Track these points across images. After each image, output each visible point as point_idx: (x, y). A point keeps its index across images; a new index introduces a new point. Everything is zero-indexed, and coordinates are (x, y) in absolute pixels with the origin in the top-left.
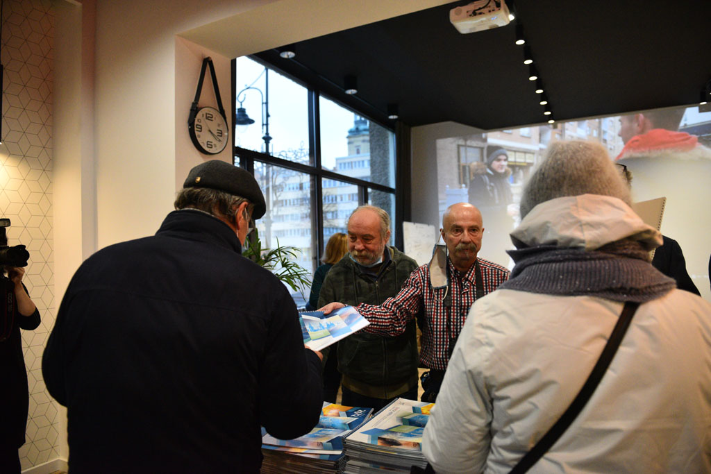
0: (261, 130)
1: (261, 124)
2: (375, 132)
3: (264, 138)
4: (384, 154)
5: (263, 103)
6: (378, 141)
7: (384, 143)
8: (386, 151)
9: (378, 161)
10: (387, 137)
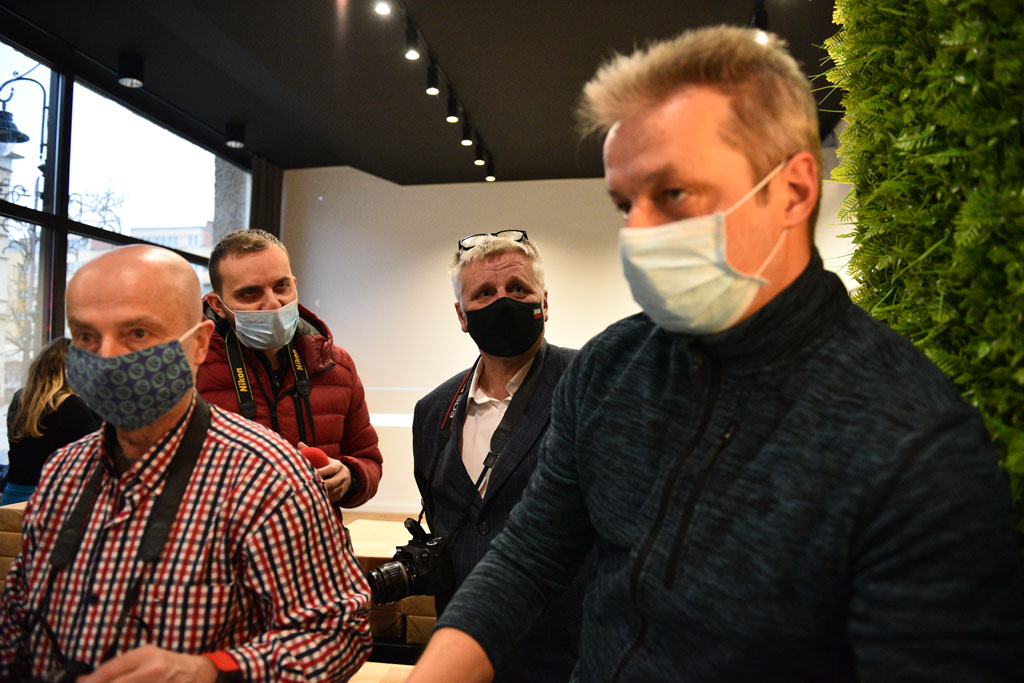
0: (39, 154)
1: (40, 143)
2: (223, 172)
3: (41, 168)
4: (236, 210)
5: (45, 108)
6: (228, 187)
7: (238, 192)
8: (240, 205)
9: (227, 221)
10: (244, 183)
